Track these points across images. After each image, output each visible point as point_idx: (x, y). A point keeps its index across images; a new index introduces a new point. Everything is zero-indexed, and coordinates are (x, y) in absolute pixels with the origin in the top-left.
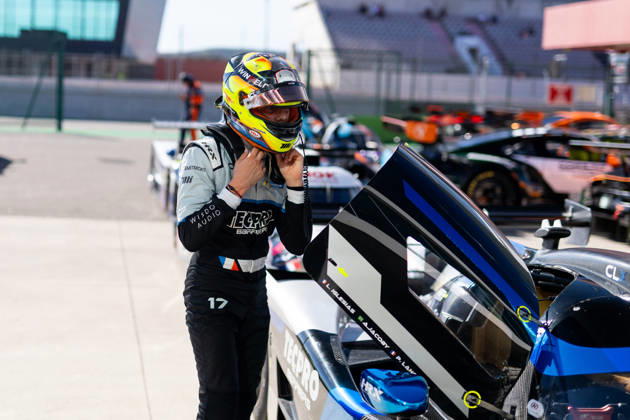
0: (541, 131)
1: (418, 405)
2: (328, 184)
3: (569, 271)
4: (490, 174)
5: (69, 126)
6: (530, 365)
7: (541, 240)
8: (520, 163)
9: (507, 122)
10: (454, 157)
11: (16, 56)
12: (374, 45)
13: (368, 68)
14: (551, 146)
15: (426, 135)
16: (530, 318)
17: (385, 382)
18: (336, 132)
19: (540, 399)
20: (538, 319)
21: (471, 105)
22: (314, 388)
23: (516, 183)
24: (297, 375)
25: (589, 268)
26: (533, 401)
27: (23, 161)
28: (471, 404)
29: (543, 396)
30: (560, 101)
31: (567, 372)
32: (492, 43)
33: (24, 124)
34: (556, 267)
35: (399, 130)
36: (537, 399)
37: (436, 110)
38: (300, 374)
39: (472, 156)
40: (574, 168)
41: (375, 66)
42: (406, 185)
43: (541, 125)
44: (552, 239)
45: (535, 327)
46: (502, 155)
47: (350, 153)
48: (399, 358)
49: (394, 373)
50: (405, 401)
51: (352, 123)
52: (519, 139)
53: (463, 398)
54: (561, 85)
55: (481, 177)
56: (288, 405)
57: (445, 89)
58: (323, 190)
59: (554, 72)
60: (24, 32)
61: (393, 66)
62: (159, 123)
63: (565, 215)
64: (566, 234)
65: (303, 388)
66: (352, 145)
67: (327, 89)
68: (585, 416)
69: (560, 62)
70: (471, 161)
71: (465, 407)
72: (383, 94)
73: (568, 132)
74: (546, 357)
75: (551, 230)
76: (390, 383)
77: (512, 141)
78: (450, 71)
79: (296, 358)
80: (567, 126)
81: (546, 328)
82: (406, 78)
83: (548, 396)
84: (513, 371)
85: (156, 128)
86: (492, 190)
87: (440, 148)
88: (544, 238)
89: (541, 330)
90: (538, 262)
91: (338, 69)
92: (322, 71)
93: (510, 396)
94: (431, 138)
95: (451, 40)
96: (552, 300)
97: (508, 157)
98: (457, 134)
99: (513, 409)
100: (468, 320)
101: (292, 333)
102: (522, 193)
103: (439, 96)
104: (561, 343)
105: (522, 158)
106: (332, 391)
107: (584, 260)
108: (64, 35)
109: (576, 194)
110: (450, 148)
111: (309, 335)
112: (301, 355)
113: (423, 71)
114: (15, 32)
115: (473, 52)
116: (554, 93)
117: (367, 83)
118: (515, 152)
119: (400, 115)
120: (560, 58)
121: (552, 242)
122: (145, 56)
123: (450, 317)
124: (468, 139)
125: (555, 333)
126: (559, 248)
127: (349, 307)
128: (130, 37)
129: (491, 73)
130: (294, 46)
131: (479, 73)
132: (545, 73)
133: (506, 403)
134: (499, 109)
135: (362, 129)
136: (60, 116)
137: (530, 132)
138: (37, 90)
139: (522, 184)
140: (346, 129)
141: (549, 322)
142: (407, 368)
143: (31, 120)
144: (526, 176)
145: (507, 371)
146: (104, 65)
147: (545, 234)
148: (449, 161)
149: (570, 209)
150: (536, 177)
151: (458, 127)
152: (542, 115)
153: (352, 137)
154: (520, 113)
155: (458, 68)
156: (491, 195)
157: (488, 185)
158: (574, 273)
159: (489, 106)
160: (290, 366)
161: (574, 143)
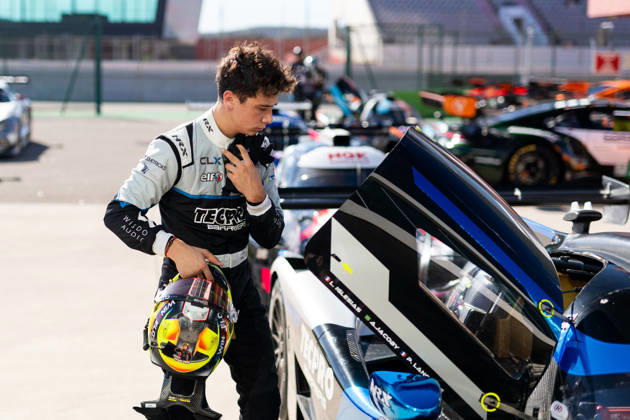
0: (585, 102)
1: (429, 410)
2: (359, 165)
3: (599, 258)
4: (532, 148)
5: (108, 109)
6: (554, 363)
7: (571, 224)
8: (563, 136)
9: (552, 94)
10: (494, 132)
11: (57, 41)
12: (416, 19)
13: (411, 42)
14: (595, 117)
15: (466, 109)
16: (553, 312)
17: (395, 386)
18: (374, 109)
19: (565, 401)
20: (562, 313)
21: (517, 77)
22: (329, 386)
23: (559, 157)
24: (313, 372)
25: (620, 254)
26: (556, 403)
27: (60, 147)
28: (490, 407)
29: (568, 397)
30: (607, 70)
31: (595, 371)
32: (537, 13)
33: (63, 109)
34: (585, 254)
35: (438, 105)
36: (561, 401)
37: (480, 83)
38: (316, 371)
39: (514, 130)
40: (619, 139)
41: (416, 39)
42: (415, 172)
43: (585, 95)
44: (583, 222)
45: (559, 321)
46: (544, 128)
47: (385, 131)
48: (409, 359)
49: (405, 376)
50: (415, 406)
51: (391, 99)
52: (561, 111)
53: (480, 401)
54: (608, 54)
55: (523, 150)
56: (307, 401)
57: (489, 60)
58: (354, 170)
59: (601, 41)
60: (65, 17)
61: (435, 39)
62: (194, 105)
63: (602, 192)
64: (597, 217)
65: (319, 386)
66: (388, 122)
67: (367, 65)
68: (616, 415)
69: (607, 29)
70: (512, 134)
71: (482, 410)
72: (426, 68)
73: (613, 102)
74: (570, 354)
75: (581, 213)
76: (399, 387)
77: (555, 113)
78: (494, 43)
79: (312, 353)
80: (611, 96)
81: (571, 322)
82: (448, 51)
83: (572, 398)
84: (537, 368)
85: (191, 109)
86: (535, 164)
87: (481, 122)
88: (574, 221)
89: (565, 325)
90: (567, 248)
91: (381, 44)
92: (362, 47)
93: (533, 396)
94: (471, 113)
95: (496, 10)
96: (578, 291)
97: (551, 130)
98: (500, 107)
99: (536, 411)
100: (491, 312)
101: (307, 327)
102: (565, 166)
103: (483, 68)
104: (589, 340)
105: (565, 131)
106: (347, 390)
107: (615, 246)
108: (104, 18)
109: (622, 166)
110: (491, 122)
111: (325, 329)
112: (317, 351)
113: (467, 43)
114: (55, 17)
115: (518, 22)
116: (600, 62)
117: (409, 57)
118: (558, 125)
119: (439, 90)
120: (607, 26)
121: (582, 226)
122: (187, 37)
123: (473, 308)
124: (511, 112)
125: (582, 328)
126: (591, 231)
127: (354, 306)
128: (171, 18)
129: (536, 43)
130: (336, 22)
131: (524, 44)
132: (593, 42)
133: (528, 405)
134: (543, 81)
135: (401, 104)
136: (98, 99)
137: (573, 103)
138: (75, 74)
139: (566, 157)
140: (385, 106)
141: (575, 316)
142: (419, 369)
143: (70, 105)
144: (570, 148)
145: (531, 368)
146: (145, 46)
147: (575, 217)
148: (490, 136)
149: (608, 187)
150: (580, 149)
151: (501, 100)
152: (588, 85)
153: (390, 114)
154: (564, 83)
155: (504, 40)
156: (533, 169)
157: (530, 159)
158: (604, 261)
159: (533, 77)
160: (306, 361)
161: (618, 113)
